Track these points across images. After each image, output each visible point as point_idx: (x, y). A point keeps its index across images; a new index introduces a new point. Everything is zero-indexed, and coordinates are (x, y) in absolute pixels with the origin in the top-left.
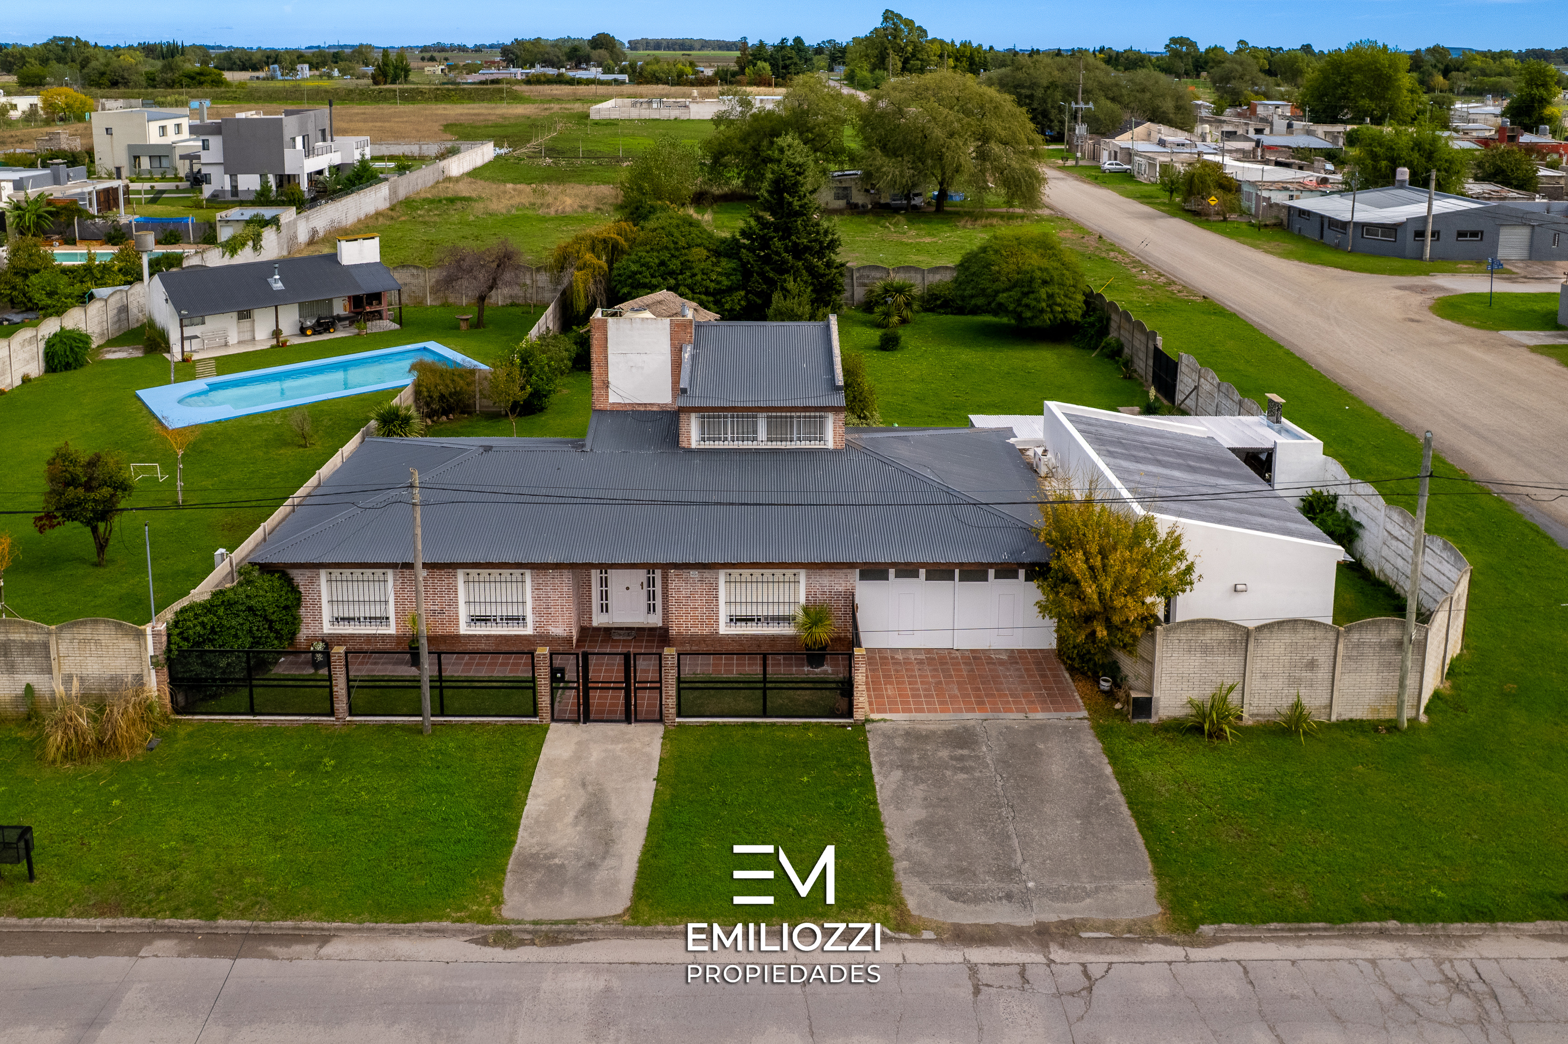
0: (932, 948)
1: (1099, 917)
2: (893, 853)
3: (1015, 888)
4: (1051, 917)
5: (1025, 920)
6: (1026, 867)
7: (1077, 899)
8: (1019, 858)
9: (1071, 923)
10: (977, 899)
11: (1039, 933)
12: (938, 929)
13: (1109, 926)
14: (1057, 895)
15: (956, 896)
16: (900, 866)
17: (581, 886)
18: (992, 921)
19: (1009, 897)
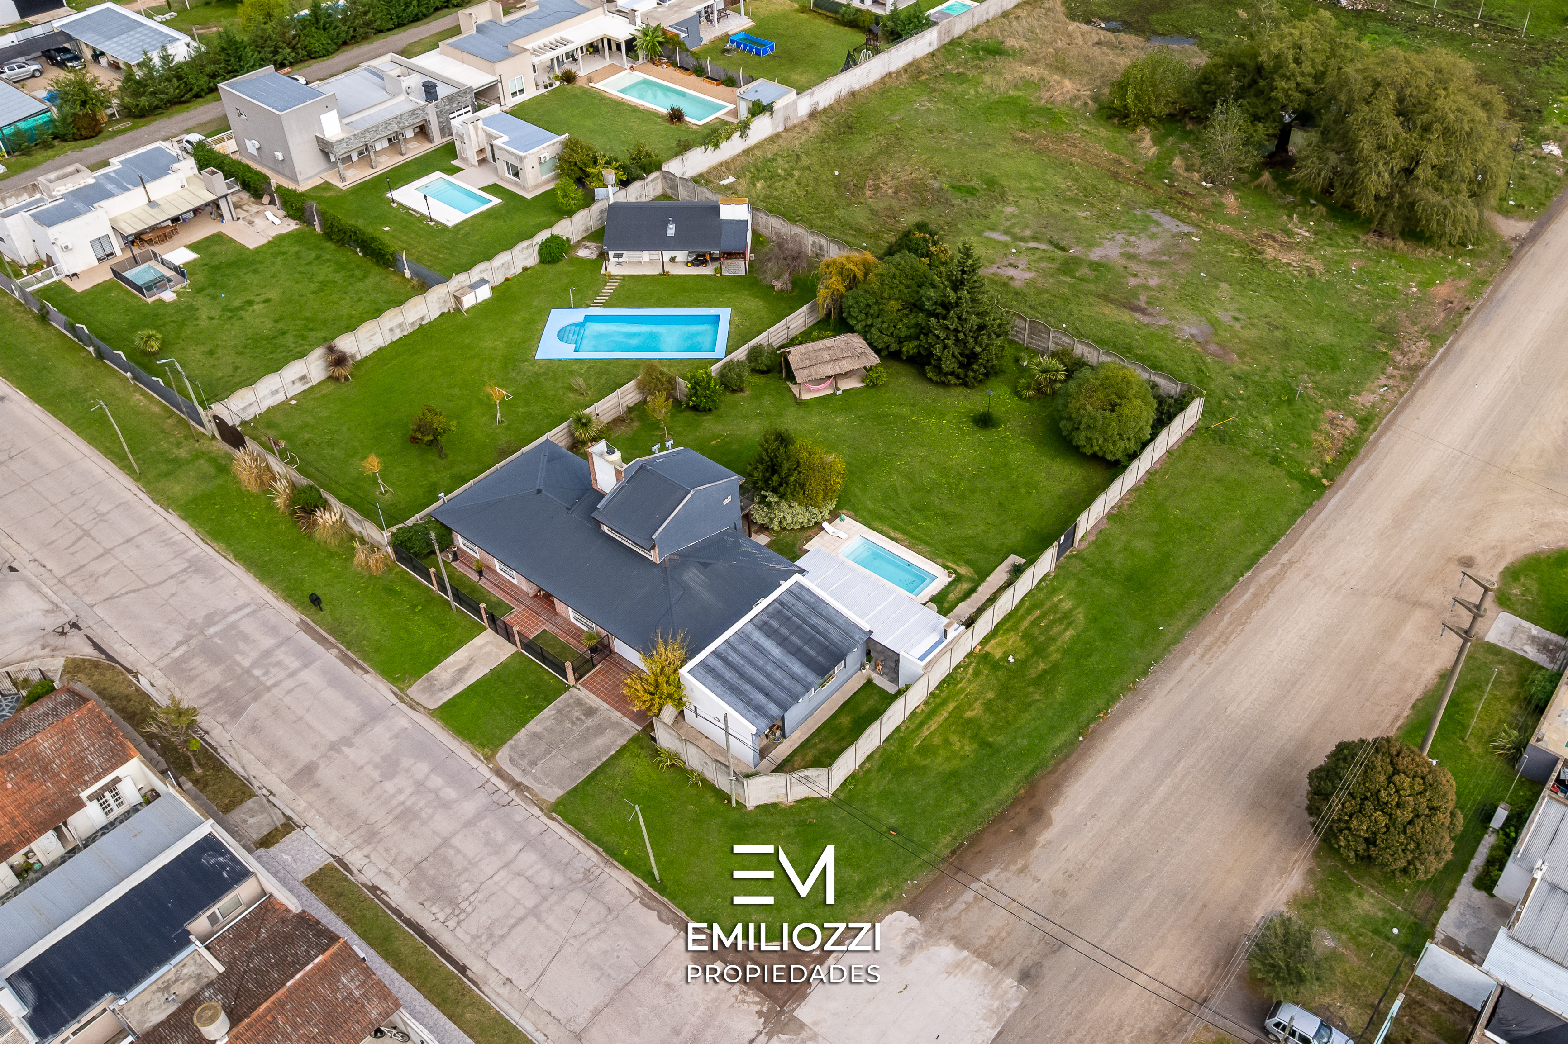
0: (487, 769)
1: (537, 791)
2: (515, 737)
3: (529, 769)
4: (526, 783)
5: (517, 776)
6: (539, 766)
7: (539, 783)
8: (542, 762)
9: (526, 787)
10: (516, 765)
11: (516, 784)
12: (496, 765)
13: (536, 795)
14: (536, 779)
15: (512, 760)
16: (511, 742)
17: (433, 695)
18: (511, 773)
19: (523, 770)
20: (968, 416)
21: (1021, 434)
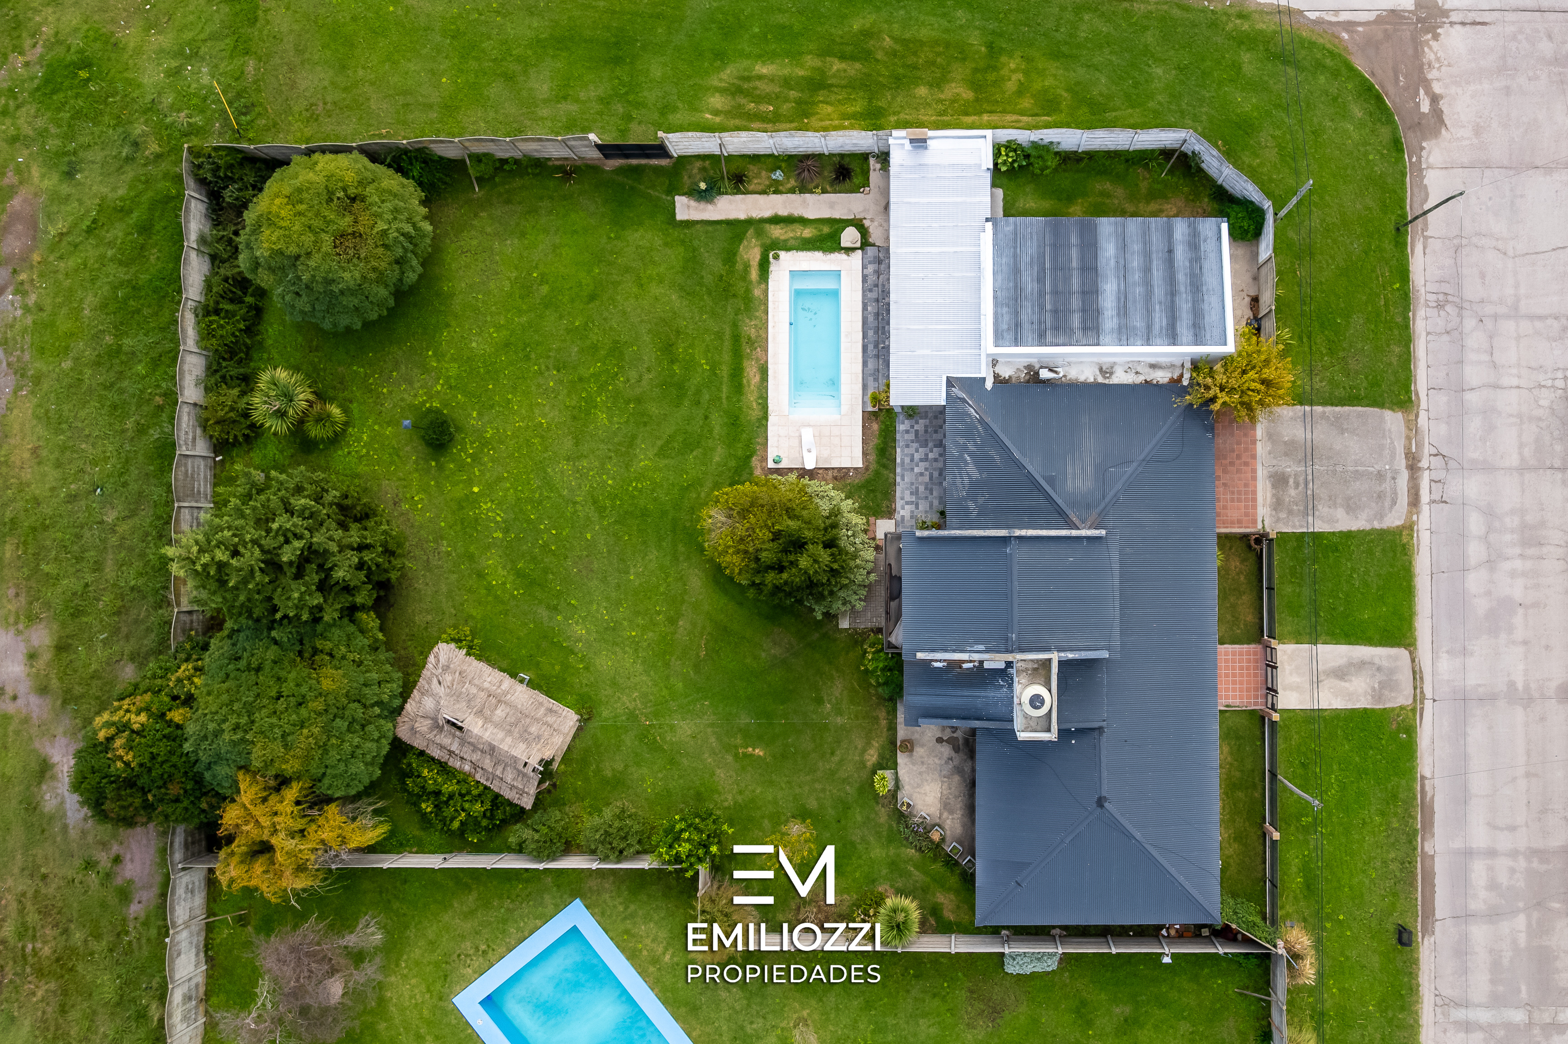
0: (1421, 517)
1: (1403, 441)
2: (1368, 527)
3: (1389, 475)
4: (1403, 462)
5: (1404, 475)
6: (1377, 467)
7: (1394, 448)
8: (1371, 469)
9: (1406, 454)
10: (1395, 493)
11: (1412, 469)
12: (1410, 513)
13: (1409, 438)
14: (1393, 455)
15: (1394, 502)
16: (1377, 525)
17: (1392, 671)
18: (1406, 489)
19: (1394, 478)
20: (440, 468)
21: (425, 370)
